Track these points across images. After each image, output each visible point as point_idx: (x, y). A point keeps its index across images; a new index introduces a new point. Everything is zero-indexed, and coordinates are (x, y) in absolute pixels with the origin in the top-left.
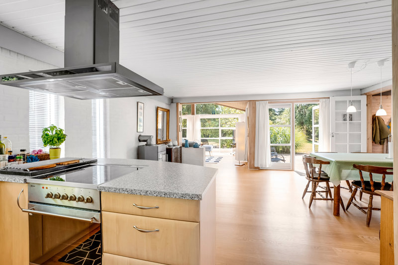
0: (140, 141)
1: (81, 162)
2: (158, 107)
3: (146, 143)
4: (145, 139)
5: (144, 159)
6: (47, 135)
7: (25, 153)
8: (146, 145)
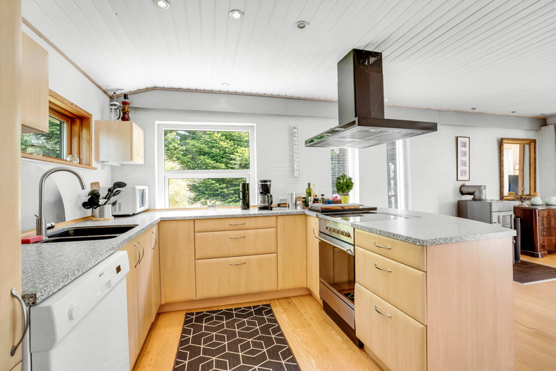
0: (462, 193)
1: (361, 207)
2: (502, 139)
3: (472, 196)
4: (471, 190)
5: (467, 218)
6: (339, 183)
7: (324, 197)
8: (474, 199)
